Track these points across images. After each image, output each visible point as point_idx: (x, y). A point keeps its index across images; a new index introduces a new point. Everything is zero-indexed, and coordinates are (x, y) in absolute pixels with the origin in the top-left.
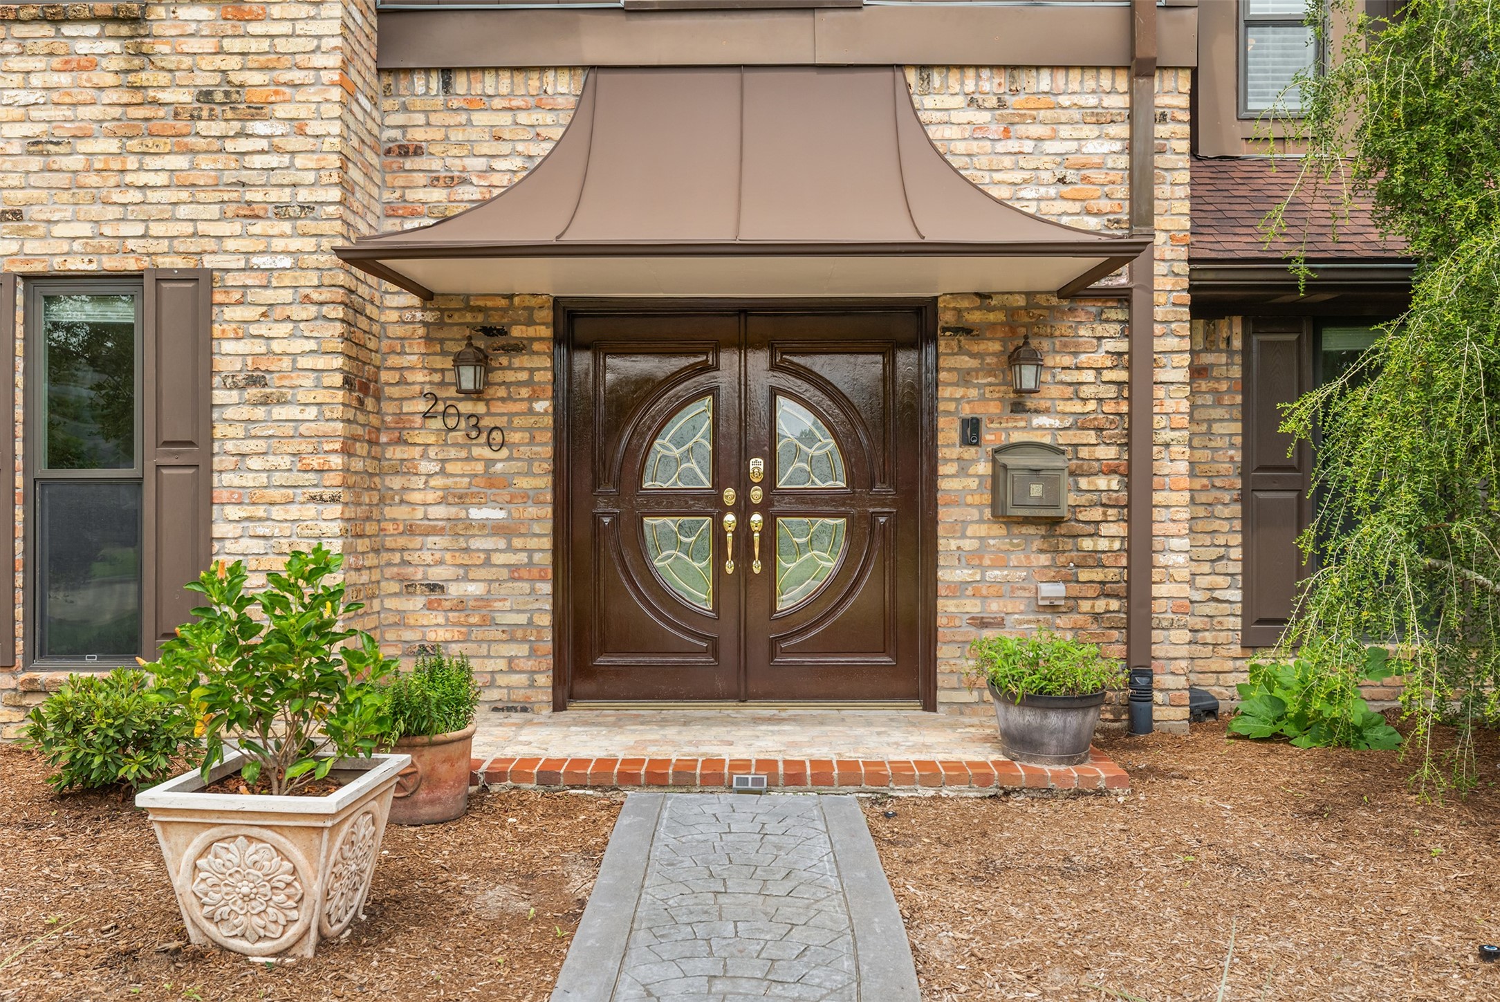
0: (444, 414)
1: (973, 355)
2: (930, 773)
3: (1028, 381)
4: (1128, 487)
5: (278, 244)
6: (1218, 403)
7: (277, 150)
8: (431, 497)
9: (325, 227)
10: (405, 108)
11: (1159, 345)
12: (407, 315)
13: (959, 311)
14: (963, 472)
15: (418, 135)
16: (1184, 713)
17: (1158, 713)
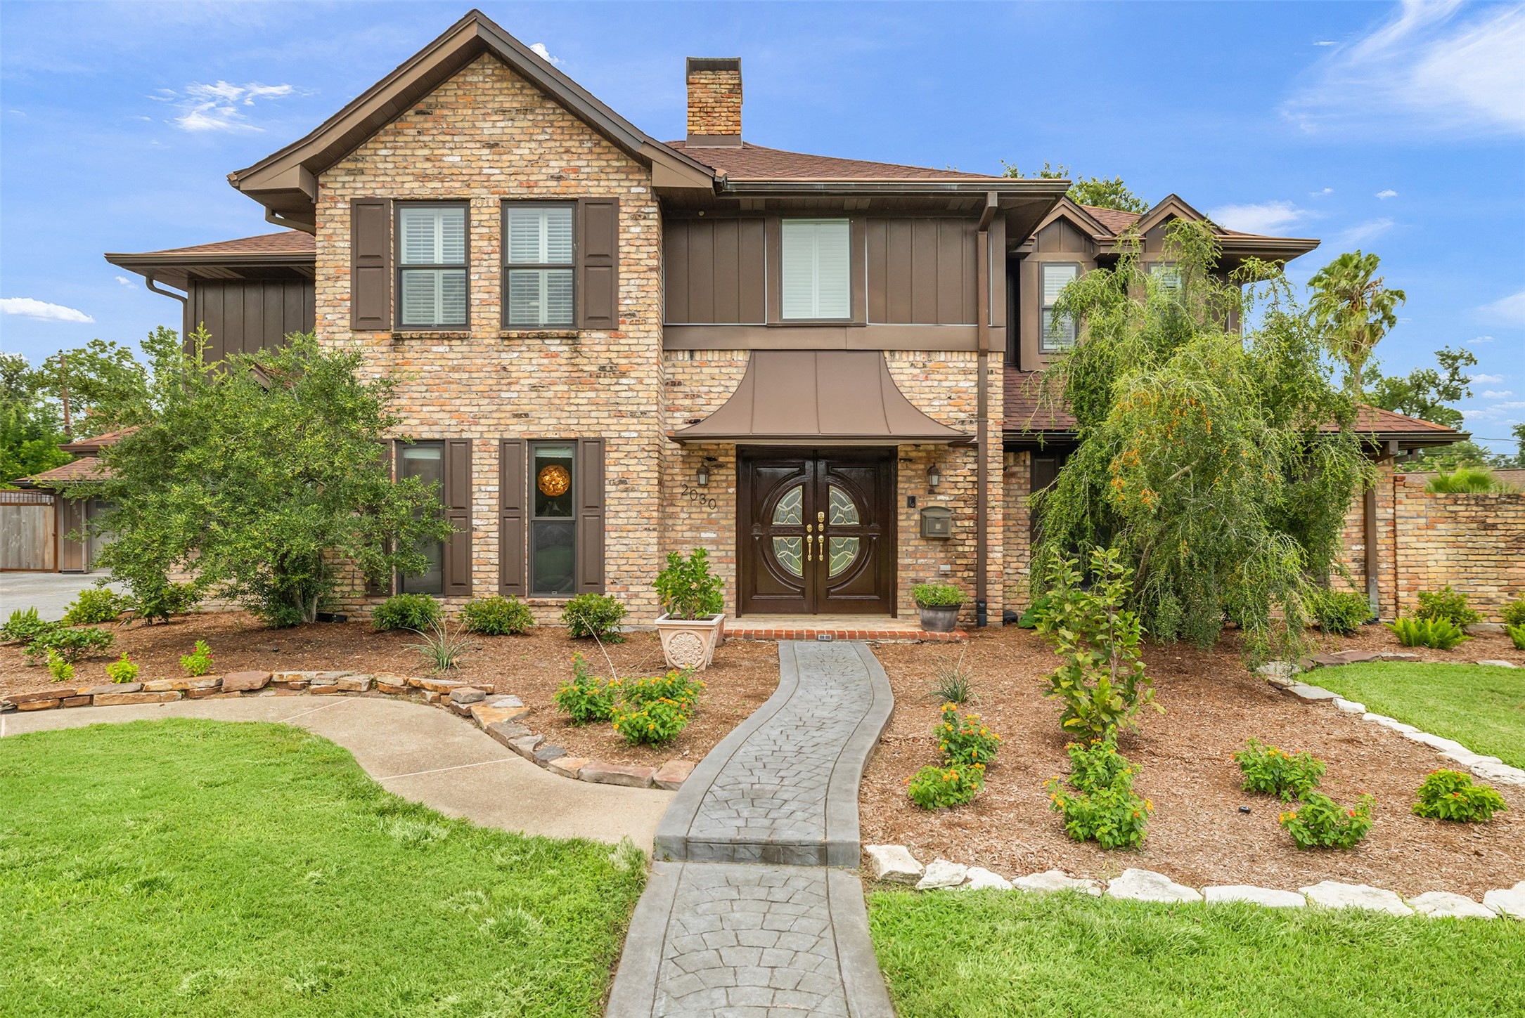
0: (691, 493)
1: (912, 470)
2: (893, 635)
3: (935, 482)
4: (977, 525)
5: (632, 428)
6: (1020, 488)
7: (631, 390)
8: (685, 528)
9: (651, 421)
10: (674, 366)
11: (990, 466)
12: (675, 452)
13: (906, 452)
14: (908, 518)
15: (679, 377)
16: (1001, 619)
17: (989, 619)
